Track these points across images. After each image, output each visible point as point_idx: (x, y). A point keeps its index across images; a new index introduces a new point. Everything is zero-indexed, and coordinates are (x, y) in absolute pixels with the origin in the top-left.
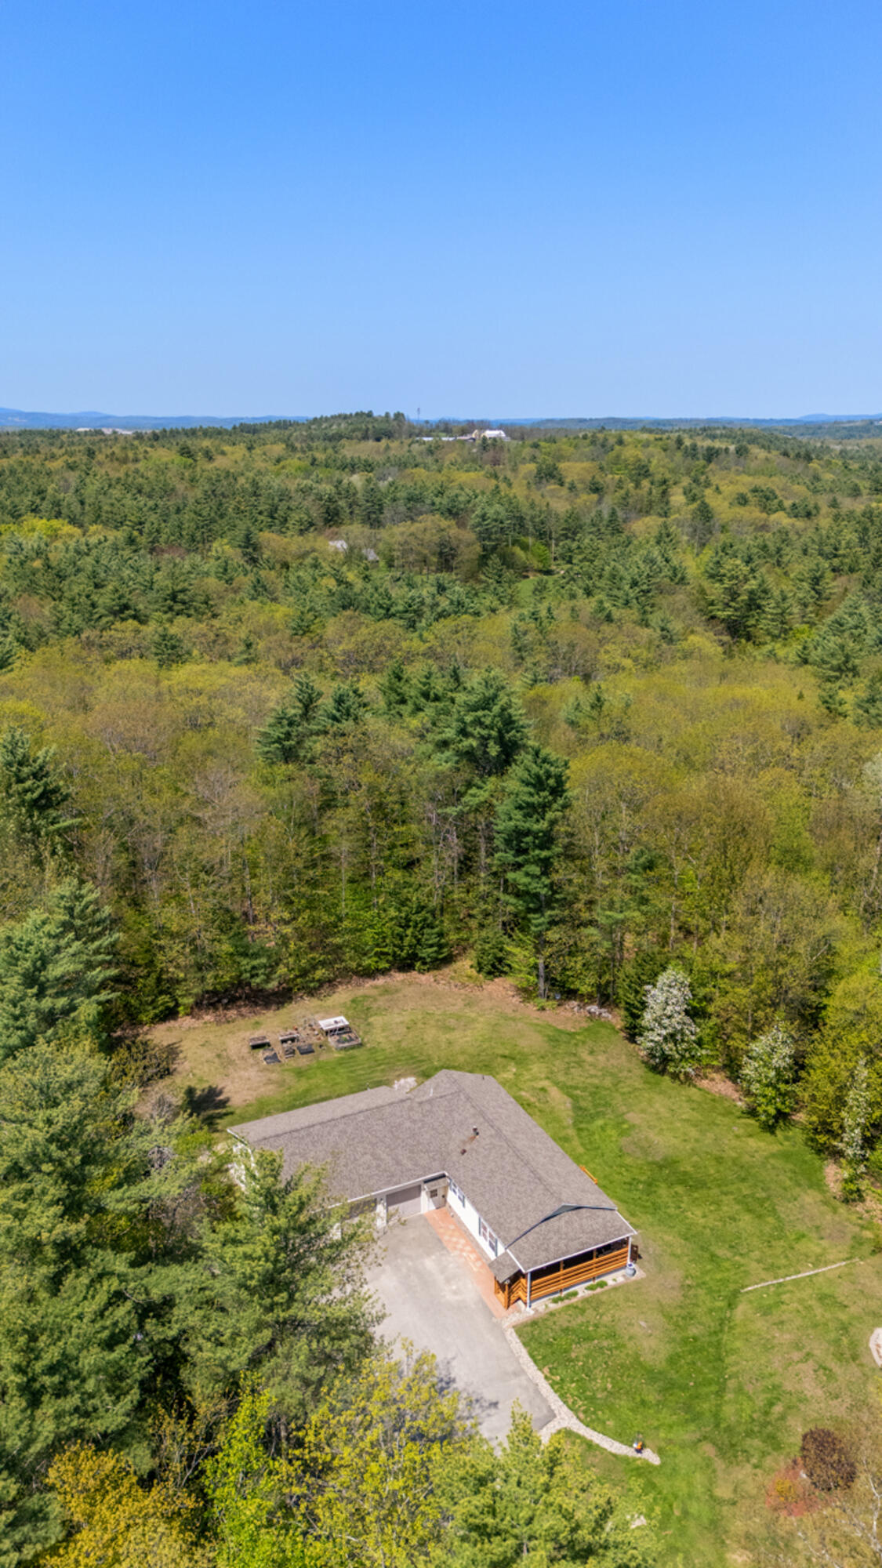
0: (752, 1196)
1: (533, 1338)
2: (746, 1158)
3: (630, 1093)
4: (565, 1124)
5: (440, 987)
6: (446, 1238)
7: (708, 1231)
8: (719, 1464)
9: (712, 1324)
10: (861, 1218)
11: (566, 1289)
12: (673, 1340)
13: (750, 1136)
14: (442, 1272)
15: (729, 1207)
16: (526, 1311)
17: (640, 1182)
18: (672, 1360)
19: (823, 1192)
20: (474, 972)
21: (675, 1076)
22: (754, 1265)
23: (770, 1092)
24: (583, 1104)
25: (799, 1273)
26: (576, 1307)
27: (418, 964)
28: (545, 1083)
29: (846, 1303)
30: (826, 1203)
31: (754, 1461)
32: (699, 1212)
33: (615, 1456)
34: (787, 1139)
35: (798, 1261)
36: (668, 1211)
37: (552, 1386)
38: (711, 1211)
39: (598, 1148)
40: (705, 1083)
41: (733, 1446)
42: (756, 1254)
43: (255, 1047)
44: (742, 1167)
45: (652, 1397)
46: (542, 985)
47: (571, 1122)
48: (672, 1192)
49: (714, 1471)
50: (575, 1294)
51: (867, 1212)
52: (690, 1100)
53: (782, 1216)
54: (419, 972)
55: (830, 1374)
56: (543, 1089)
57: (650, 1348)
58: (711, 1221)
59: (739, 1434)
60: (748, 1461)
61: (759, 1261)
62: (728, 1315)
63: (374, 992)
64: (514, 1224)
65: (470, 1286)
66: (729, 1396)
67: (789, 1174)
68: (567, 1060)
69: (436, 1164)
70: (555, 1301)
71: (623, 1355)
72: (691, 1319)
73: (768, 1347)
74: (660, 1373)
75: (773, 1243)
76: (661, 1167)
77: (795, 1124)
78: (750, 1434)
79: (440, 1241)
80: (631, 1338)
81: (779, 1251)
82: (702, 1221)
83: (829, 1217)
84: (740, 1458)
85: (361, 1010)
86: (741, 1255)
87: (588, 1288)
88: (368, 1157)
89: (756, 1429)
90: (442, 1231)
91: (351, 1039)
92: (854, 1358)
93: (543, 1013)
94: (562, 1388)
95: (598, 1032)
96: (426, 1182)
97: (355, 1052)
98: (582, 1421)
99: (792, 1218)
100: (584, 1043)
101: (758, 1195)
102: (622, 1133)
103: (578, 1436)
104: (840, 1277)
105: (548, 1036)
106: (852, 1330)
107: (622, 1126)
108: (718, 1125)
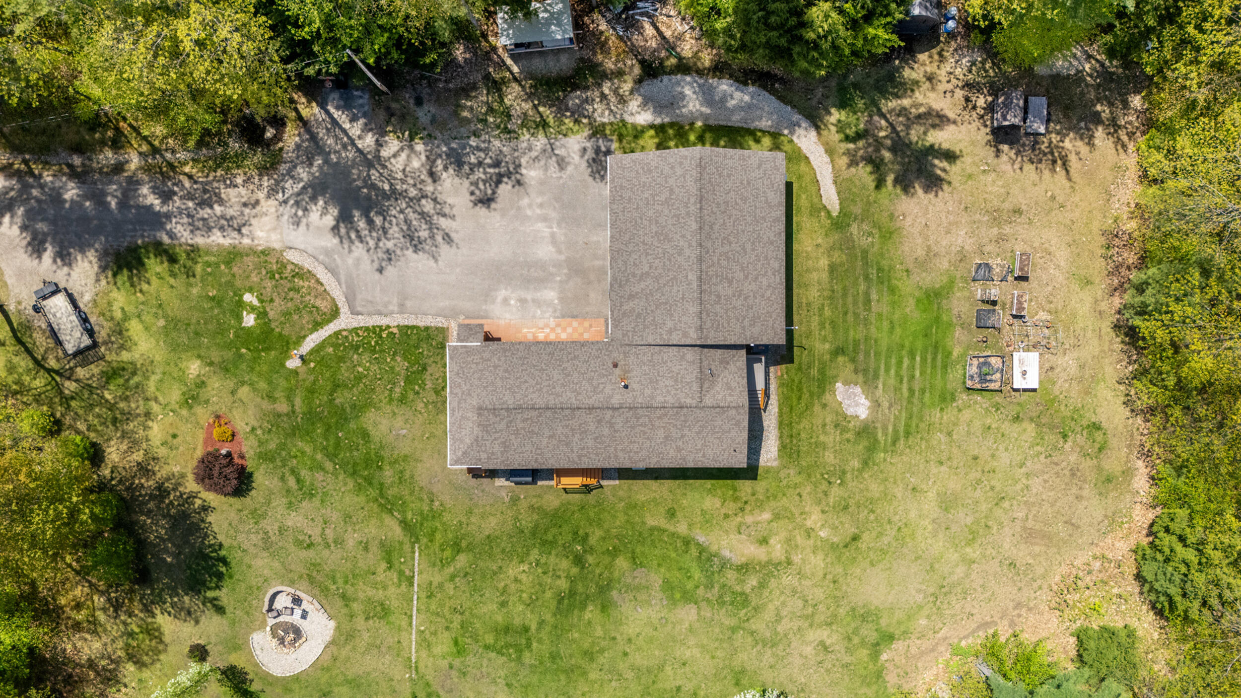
0: (529, 649)
1: (429, 337)
2: (584, 686)
7: (495, 568)
8: (267, 406)
9: (390, 493)
12: (383, 448)
14: (534, 301)
15: (523, 615)
17: (586, 551)
18: (365, 435)
22: (439, 579)
24: (730, 574)
25: (418, 612)
28: (778, 552)
31: (259, 432)
32: (523, 579)
33: (304, 337)
35: (430, 621)
36: (536, 551)
37: (380, 327)
38: (522, 592)
41: (278, 426)
42: (450, 590)
44: (572, 671)
45: (340, 397)
47: (700, 539)
48: (561, 574)
49: (263, 398)
53: (491, 655)
55: (302, 545)
56: (766, 542)
57: (380, 423)
58: (508, 582)
59: (286, 439)
60: (261, 428)
62: (395, 514)
63: (1112, 466)
65: (507, 317)
66: (319, 456)
71: (382, 397)
72: (400, 479)
73: (348, 519)
74: (357, 416)
75: (458, 617)
76: (601, 589)
78: (282, 446)
79: (574, 317)
80: (394, 414)
81: (447, 613)
82: (510, 572)
84: (266, 424)
85: (1066, 426)
86: (454, 576)
92: (311, 578)
94: (374, 333)
98: (340, 331)
99: (486, 662)
100: (851, 652)
101: (527, 654)
102: (668, 585)
103: (329, 321)
104: (399, 642)
105: (882, 617)
106: (340, 603)
107: (679, 592)
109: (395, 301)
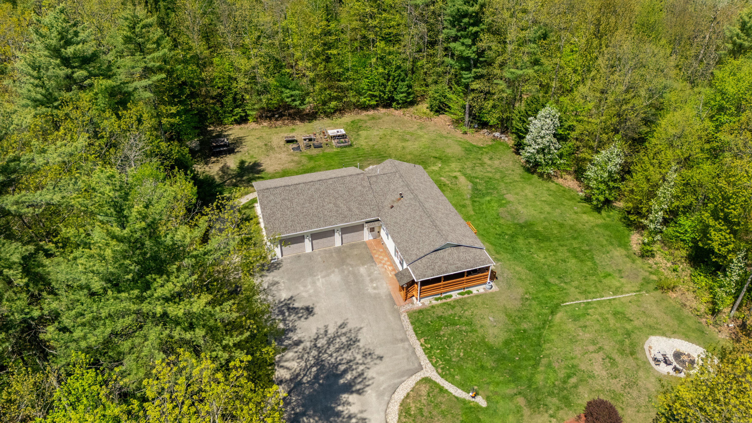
0: (580, 248)
1: (418, 320)
2: (580, 226)
3: (511, 183)
4: (465, 197)
5: (406, 118)
6: (376, 256)
7: (546, 266)
8: (526, 411)
9: (538, 323)
10: (650, 268)
11: (445, 293)
12: (510, 330)
13: (585, 213)
14: (369, 276)
15: (563, 253)
16: (418, 303)
17: (506, 234)
18: (507, 343)
19: (628, 250)
20: (428, 111)
21: (541, 175)
22: (573, 289)
23: (602, 187)
24: (479, 187)
25: (603, 297)
26: (449, 304)
27: (394, 104)
28: (458, 174)
29: (632, 318)
30: (628, 256)
31: (551, 412)
32: (542, 255)
33: (457, 398)
34: (609, 216)
35: (603, 289)
36: (522, 253)
37: (424, 350)
38: (550, 255)
39: (484, 213)
40: (560, 181)
41: (538, 400)
42: (576, 283)
43: (288, 142)
44: (576, 231)
45: (489, 363)
46: (467, 119)
47: (469, 196)
48: (527, 242)
49: (522, 416)
50: (451, 296)
51: (656, 264)
52: (549, 190)
53: (597, 262)
54: (395, 109)
55: (613, 362)
56: (455, 177)
57: (493, 334)
58: (549, 261)
59: (543, 393)
60: (547, 412)
61: (576, 288)
62: (550, 318)
63: (367, 118)
64: (414, 252)
65: (385, 285)
66: (541, 369)
67: (607, 238)
68: (474, 162)
69: (374, 213)
70: (437, 299)
71: (474, 337)
72: (524, 318)
73: (573, 341)
74: (497, 350)
75: (588, 277)
76: (522, 227)
77: (614, 208)
78: (551, 394)
79: (372, 257)
80: (482, 326)
81: (591, 283)
82: (543, 261)
83: (629, 265)
84: (541, 409)
85: (356, 127)
86: (566, 283)
87: (459, 294)
88: (331, 205)
89: (556, 391)
90: (374, 251)
91: (346, 142)
92: (632, 353)
93: (465, 136)
94: (431, 353)
95: (497, 148)
96: (367, 222)
97: (347, 149)
98: (439, 374)
99: (603, 263)
100: (487, 153)
101: (583, 248)
102: (501, 206)
103: (435, 383)
104: (630, 302)
105: (466, 148)
106: (633, 336)
107: (502, 202)
108: (565, 205)
109: (401, 345)
